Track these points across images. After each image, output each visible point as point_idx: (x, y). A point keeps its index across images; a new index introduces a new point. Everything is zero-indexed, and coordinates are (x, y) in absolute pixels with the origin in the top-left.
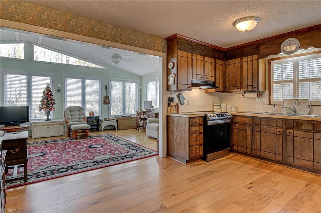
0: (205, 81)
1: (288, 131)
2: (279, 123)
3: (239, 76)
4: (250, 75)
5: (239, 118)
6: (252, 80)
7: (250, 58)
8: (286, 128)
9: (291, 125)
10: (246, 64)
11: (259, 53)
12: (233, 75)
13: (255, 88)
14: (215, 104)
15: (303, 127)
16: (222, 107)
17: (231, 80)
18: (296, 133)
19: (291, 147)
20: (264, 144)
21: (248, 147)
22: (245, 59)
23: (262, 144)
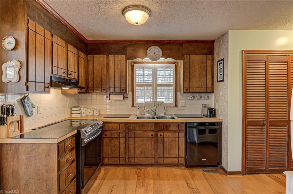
0: (67, 78)
1: (159, 133)
2: (152, 126)
3: (104, 75)
4: (117, 76)
5: (110, 125)
6: (119, 81)
7: (117, 57)
8: (157, 131)
9: (162, 128)
10: (113, 63)
11: (126, 54)
12: (97, 74)
13: (123, 90)
14: (73, 109)
15: (171, 129)
16: (83, 111)
17: (95, 79)
18: (166, 135)
19: (162, 149)
20: (138, 150)
21: (122, 157)
22: (111, 57)
23: (136, 149)
